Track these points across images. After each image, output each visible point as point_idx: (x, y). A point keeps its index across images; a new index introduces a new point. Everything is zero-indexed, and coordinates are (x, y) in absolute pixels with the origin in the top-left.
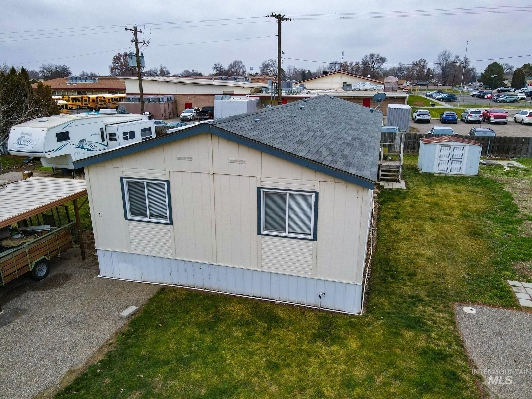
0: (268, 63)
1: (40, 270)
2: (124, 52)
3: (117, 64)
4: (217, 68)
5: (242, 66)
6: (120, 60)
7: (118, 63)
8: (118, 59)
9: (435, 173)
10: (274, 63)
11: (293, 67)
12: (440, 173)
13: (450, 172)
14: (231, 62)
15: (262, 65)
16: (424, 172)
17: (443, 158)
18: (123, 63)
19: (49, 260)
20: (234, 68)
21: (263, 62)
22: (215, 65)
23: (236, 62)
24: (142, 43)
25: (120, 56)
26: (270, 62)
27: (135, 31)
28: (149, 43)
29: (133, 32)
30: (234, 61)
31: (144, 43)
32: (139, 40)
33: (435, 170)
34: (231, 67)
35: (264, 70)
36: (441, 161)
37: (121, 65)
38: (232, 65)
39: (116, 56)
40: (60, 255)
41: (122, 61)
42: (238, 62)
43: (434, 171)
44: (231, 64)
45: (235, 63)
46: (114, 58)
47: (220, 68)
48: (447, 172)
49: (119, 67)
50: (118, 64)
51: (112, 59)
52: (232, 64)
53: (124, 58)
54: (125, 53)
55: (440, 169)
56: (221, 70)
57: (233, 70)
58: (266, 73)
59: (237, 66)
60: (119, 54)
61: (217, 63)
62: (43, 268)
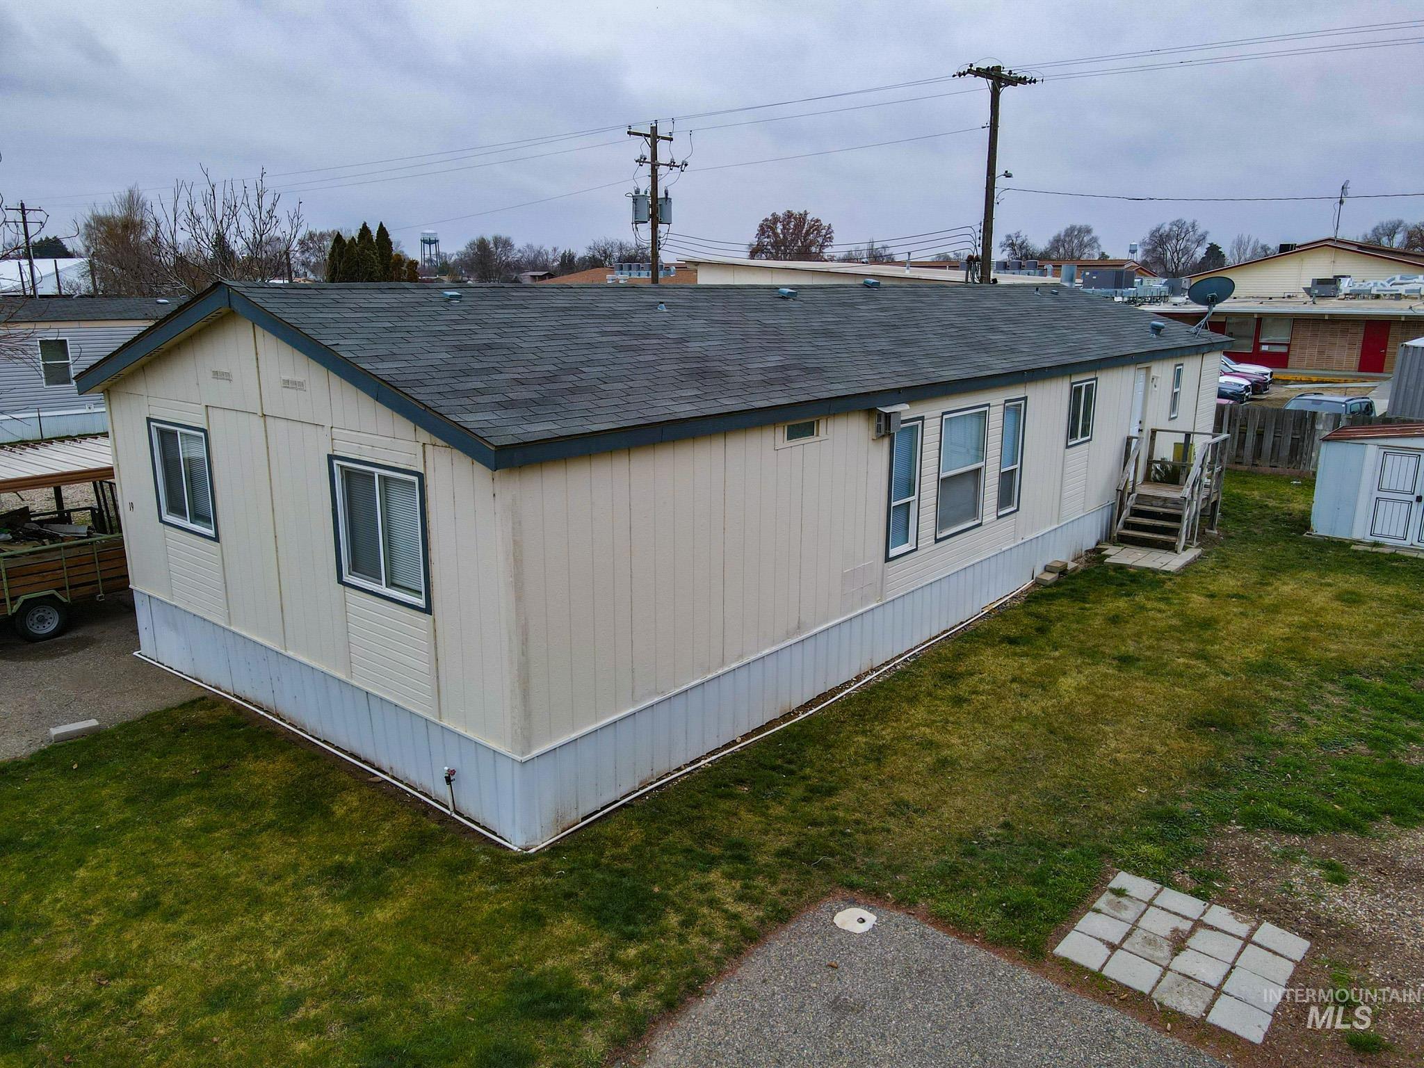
0: (1171, 230)
1: (42, 620)
2: (785, 211)
3: (766, 240)
4: (1012, 245)
5: (1091, 240)
6: (773, 230)
7: (768, 237)
8: (769, 227)
9: (1359, 542)
10: (1188, 230)
11: (1252, 243)
12: (1376, 544)
13: (1415, 542)
14: (1059, 229)
15: (1148, 236)
16: (1319, 533)
17: (1389, 491)
18: (781, 236)
19: (65, 600)
20: (1066, 246)
21: (1154, 229)
22: (1009, 237)
23: (1072, 229)
24: (668, 165)
25: (775, 219)
26: (1175, 228)
27: (654, 137)
28: (686, 165)
29: (649, 140)
30: (1069, 227)
31: (672, 165)
32: (660, 159)
33: (1359, 532)
34: (1057, 242)
35: (1154, 250)
36: (1382, 504)
37: (774, 242)
38: (1062, 238)
39: (766, 220)
40: (100, 598)
41: (779, 231)
42: (1080, 231)
43: (1357, 535)
44: (1059, 235)
45: (1070, 232)
46: (761, 226)
47: (1021, 247)
48: (1407, 543)
49: (769, 247)
50: (768, 240)
51: (757, 227)
52: (1063, 234)
53: (783, 225)
54: (789, 212)
55: (1377, 531)
56: (1024, 251)
57: (1061, 250)
58: (1161, 261)
59: (1076, 241)
60: (773, 215)
61: (1012, 232)
62: (50, 616)
